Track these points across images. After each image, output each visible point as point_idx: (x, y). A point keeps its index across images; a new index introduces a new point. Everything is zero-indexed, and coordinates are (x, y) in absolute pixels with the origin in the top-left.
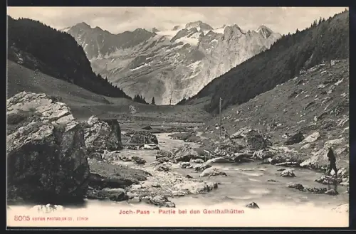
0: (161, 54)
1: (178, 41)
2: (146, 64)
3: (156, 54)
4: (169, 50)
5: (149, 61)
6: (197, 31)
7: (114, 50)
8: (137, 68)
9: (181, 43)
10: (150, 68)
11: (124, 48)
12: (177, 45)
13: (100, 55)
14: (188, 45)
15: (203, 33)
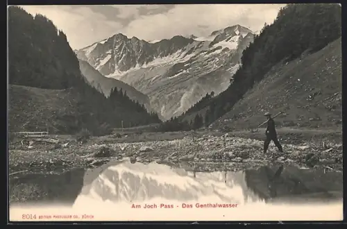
0: (199, 60)
1: (216, 46)
2: (185, 71)
3: (194, 60)
4: (207, 56)
5: (188, 67)
6: (236, 35)
7: (151, 60)
8: (176, 76)
9: (219, 48)
10: (188, 74)
11: (162, 56)
12: (215, 50)
13: (137, 65)
14: (227, 49)
15: (242, 36)
